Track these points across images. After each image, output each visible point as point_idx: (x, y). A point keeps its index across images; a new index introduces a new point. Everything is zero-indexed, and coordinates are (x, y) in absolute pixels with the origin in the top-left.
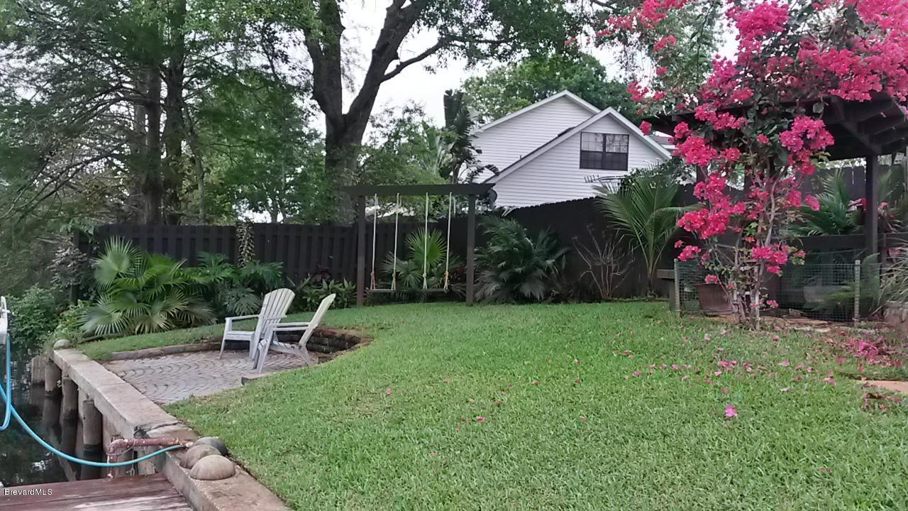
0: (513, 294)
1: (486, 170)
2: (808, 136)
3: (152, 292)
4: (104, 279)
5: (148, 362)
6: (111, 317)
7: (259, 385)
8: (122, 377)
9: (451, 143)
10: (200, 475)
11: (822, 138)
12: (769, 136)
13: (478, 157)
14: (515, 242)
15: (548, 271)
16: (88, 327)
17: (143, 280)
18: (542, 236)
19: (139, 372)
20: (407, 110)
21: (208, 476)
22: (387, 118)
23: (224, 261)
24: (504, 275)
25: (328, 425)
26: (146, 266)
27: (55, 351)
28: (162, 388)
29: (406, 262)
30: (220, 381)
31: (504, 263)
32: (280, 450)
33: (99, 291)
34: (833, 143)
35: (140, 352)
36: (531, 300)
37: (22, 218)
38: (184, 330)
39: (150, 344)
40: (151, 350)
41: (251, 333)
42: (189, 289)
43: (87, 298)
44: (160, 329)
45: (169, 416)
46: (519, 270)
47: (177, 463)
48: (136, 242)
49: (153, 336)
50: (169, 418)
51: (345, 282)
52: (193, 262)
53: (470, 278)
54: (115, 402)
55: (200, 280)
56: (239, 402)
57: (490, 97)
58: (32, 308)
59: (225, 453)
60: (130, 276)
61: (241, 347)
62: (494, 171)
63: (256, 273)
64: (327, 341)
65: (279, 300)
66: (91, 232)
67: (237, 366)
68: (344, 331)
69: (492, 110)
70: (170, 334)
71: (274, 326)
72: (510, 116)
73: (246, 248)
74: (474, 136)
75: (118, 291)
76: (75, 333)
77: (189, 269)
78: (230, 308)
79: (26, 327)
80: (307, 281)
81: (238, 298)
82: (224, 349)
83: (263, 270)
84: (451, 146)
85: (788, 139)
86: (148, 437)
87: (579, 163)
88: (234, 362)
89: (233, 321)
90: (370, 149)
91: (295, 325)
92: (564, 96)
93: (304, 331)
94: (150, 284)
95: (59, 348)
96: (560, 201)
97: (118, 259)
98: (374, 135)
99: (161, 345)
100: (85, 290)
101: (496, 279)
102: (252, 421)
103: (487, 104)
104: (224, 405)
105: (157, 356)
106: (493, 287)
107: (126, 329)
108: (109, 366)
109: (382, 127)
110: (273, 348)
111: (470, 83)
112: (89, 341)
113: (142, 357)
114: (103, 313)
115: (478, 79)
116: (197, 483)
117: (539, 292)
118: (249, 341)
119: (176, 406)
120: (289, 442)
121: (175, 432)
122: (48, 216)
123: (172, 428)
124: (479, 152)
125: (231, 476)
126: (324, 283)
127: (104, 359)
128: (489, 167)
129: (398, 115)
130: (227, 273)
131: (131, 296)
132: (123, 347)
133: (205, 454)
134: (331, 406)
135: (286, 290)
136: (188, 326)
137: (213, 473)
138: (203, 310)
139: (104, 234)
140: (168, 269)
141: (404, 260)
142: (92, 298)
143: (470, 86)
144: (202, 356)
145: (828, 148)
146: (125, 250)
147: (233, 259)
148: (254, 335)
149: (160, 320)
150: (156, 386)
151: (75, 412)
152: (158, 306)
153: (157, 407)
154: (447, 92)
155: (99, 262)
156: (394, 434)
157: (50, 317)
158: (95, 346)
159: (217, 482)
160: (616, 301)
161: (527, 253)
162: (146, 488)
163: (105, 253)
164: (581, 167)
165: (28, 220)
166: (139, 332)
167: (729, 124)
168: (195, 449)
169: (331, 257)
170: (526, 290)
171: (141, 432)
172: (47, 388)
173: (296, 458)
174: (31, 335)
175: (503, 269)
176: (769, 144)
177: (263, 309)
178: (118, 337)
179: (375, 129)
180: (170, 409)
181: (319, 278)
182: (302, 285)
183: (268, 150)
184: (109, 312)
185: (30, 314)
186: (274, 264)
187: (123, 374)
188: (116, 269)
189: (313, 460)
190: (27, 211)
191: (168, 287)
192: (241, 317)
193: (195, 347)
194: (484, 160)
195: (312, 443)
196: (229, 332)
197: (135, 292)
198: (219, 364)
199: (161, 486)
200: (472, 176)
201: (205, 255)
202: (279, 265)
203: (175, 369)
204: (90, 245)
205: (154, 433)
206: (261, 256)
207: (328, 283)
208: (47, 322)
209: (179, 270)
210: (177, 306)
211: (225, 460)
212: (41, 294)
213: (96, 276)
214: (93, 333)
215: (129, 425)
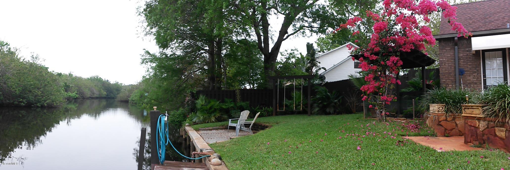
0: (323, 112)
1: (322, 69)
2: (394, 62)
3: (211, 111)
4: (199, 106)
5: (208, 131)
6: (200, 118)
7: (234, 140)
8: (200, 135)
9: (309, 60)
10: (212, 164)
11: (399, 62)
12: (385, 62)
13: (319, 64)
14: (324, 94)
15: (335, 103)
16: (194, 120)
17: (209, 107)
18: (334, 92)
19: (205, 134)
20: (292, 50)
21: (214, 164)
22: (286, 53)
23: (232, 101)
24: (321, 105)
25: (249, 153)
26: (209, 102)
27: (186, 127)
28: (210, 139)
29: (291, 101)
30: (226, 138)
31: (320, 101)
32: (234, 159)
33: (197, 110)
34: (402, 64)
35: (207, 128)
36: (329, 114)
37: (179, 88)
38: (220, 122)
39: (210, 126)
40: (210, 128)
41: (236, 124)
42: (221, 110)
43: (194, 112)
44: (213, 122)
45: (209, 147)
46: (325, 103)
47: (208, 160)
48: (207, 95)
49: (211, 124)
50: (209, 148)
51: (271, 108)
52: (223, 101)
53: (309, 106)
54: (197, 142)
55: (224, 107)
56: (228, 145)
57: (326, 44)
58: (180, 114)
59: (220, 159)
60: (205, 106)
61: (234, 128)
62: (324, 69)
63: (241, 105)
64: (260, 127)
65: (245, 114)
66: (195, 93)
67: (232, 134)
68: (265, 124)
69: (327, 48)
70: (216, 124)
71: (243, 122)
72: (331, 50)
73: (238, 97)
74: (318, 58)
75: (203, 110)
76: (191, 122)
77: (221, 104)
78: (233, 116)
79: (179, 119)
80: (258, 107)
81: (235, 113)
82: (229, 129)
83: (243, 104)
84: (309, 61)
85: (389, 63)
86: (202, 152)
87: (354, 66)
88: (231, 133)
89: (231, 120)
90: (280, 63)
91: (248, 122)
92: (350, 44)
93: (251, 124)
94: (211, 108)
95: (186, 126)
96: (335, 81)
97: (202, 100)
98: (282, 58)
99: (212, 127)
100: (193, 109)
101: (318, 106)
102: (230, 150)
103: (325, 46)
104: (224, 145)
105: (211, 130)
106: (317, 109)
107: (204, 122)
108: (198, 132)
109: (284, 55)
110: (241, 129)
111: (320, 39)
112: (194, 124)
113: (207, 130)
114: (198, 116)
115: (322, 37)
116: (211, 166)
117: (332, 111)
118: (235, 127)
119: (211, 144)
120: (237, 157)
121: (210, 151)
122: (185, 87)
123: (209, 151)
124: (319, 63)
125: (220, 165)
126: (263, 108)
127: (197, 130)
128: (323, 68)
129: (289, 51)
130: (232, 105)
131: (205, 112)
132: (203, 127)
133: (215, 158)
134: (251, 147)
135: (247, 111)
136: (221, 121)
137: (216, 163)
138: (226, 116)
139: (199, 93)
140: (216, 104)
141: (290, 100)
142: (195, 112)
143: (320, 40)
144: (223, 130)
145: (401, 66)
146: (204, 98)
147: (235, 101)
148: (237, 125)
149: (213, 119)
150: (209, 138)
151: (190, 145)
152: (213, 115)
153: (207, 144)
154: (307, 43)
155: (197, 101)
156: (266, 156)
157: (185, 117)
158: (195, 126)
159: (217, 166)
160: (357, 113)
161: (328, 97)
162: (200, 166)
163: (199, 99)
164: (355, 68)
165: (181, 88)
166: (207, 123)
167: (373, 58)
168: (212, 156)
169: (266, 99)
170: (328, 110)
171: (201, 151)
172: (184, 137)
173: (238, 162)
174: (180, 121)
175: (321, 103)
176: (385, 64)
177: (241, 117)
178: (202, 124)
179: (282, 56)
180: (210, 145)
181: (262, 106)
182: (256, 109)
183: (246, 65)
184: (200, 116)
185: (180, 116)
186: (247, 102)
187: (201, 135)
188: (201, 103)
189: (242, 163)
190: (180, 86)
191: (215, 109)
192: (236, 119)
193: (222, 128)
194: (321, 65)
195: (243, 158)
196: (231, 124)
197: (206, 110)
198: (227, 133)
199: (204, 166)
200: (317, 71)
201: (226, 99)
202: (248, 103)
203: (215, 134)
204: (195, 96)
205: (204, 151)
206: (243, 100)
207: (265, 108)
208: (184, 118)
209: (218, 104)
210: (218, 115)
211: (219, 160)
212: (183, 110)
213: (196, 105)
214: (195, 122)
215: (199, 149)
